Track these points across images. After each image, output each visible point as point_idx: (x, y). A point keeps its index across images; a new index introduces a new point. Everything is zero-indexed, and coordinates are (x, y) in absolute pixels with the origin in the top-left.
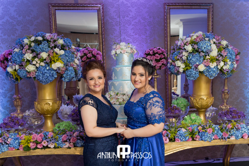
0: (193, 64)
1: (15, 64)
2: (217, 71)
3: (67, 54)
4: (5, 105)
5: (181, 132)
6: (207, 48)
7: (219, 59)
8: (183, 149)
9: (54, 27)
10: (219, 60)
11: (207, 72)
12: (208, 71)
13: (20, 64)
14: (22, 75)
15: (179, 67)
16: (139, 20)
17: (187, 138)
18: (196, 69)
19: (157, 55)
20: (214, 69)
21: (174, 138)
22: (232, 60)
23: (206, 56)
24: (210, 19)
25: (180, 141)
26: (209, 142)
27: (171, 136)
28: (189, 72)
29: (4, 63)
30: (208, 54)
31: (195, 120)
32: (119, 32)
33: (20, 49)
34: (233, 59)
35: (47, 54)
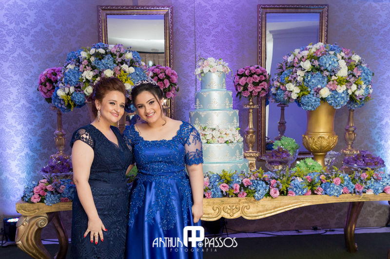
0: (313, 87)
1: (69, 86)
2: (347, 98)
3: (138, 73)
4: (34, 147)
5: (296, 183)
6: (333, 64)
7: (350, 80)
8: (298, 207)
9: (104, 39)
10: (350, 82)
11: (333, 99)
12: (333, 97)
13: (77, 86)
14: (78, 101)
15: (291, 92)
16: (222, 28)
17: (305, 191)
18: (316, 94)
19: (255, 76)
20: (343, 95)
21: (287, 191)
22: (367, 82)
23: (331, 76)
24: (323, 27)
25: (294, 194)
26: (336, 197)
27: (283, 187)
28: (307, 99)
29: (46, 86)
30: (333, 74)
31: (312, 167)
32: (193, 45)
33: (76, 65)
34: (369, 81)
35: (113, 72)
